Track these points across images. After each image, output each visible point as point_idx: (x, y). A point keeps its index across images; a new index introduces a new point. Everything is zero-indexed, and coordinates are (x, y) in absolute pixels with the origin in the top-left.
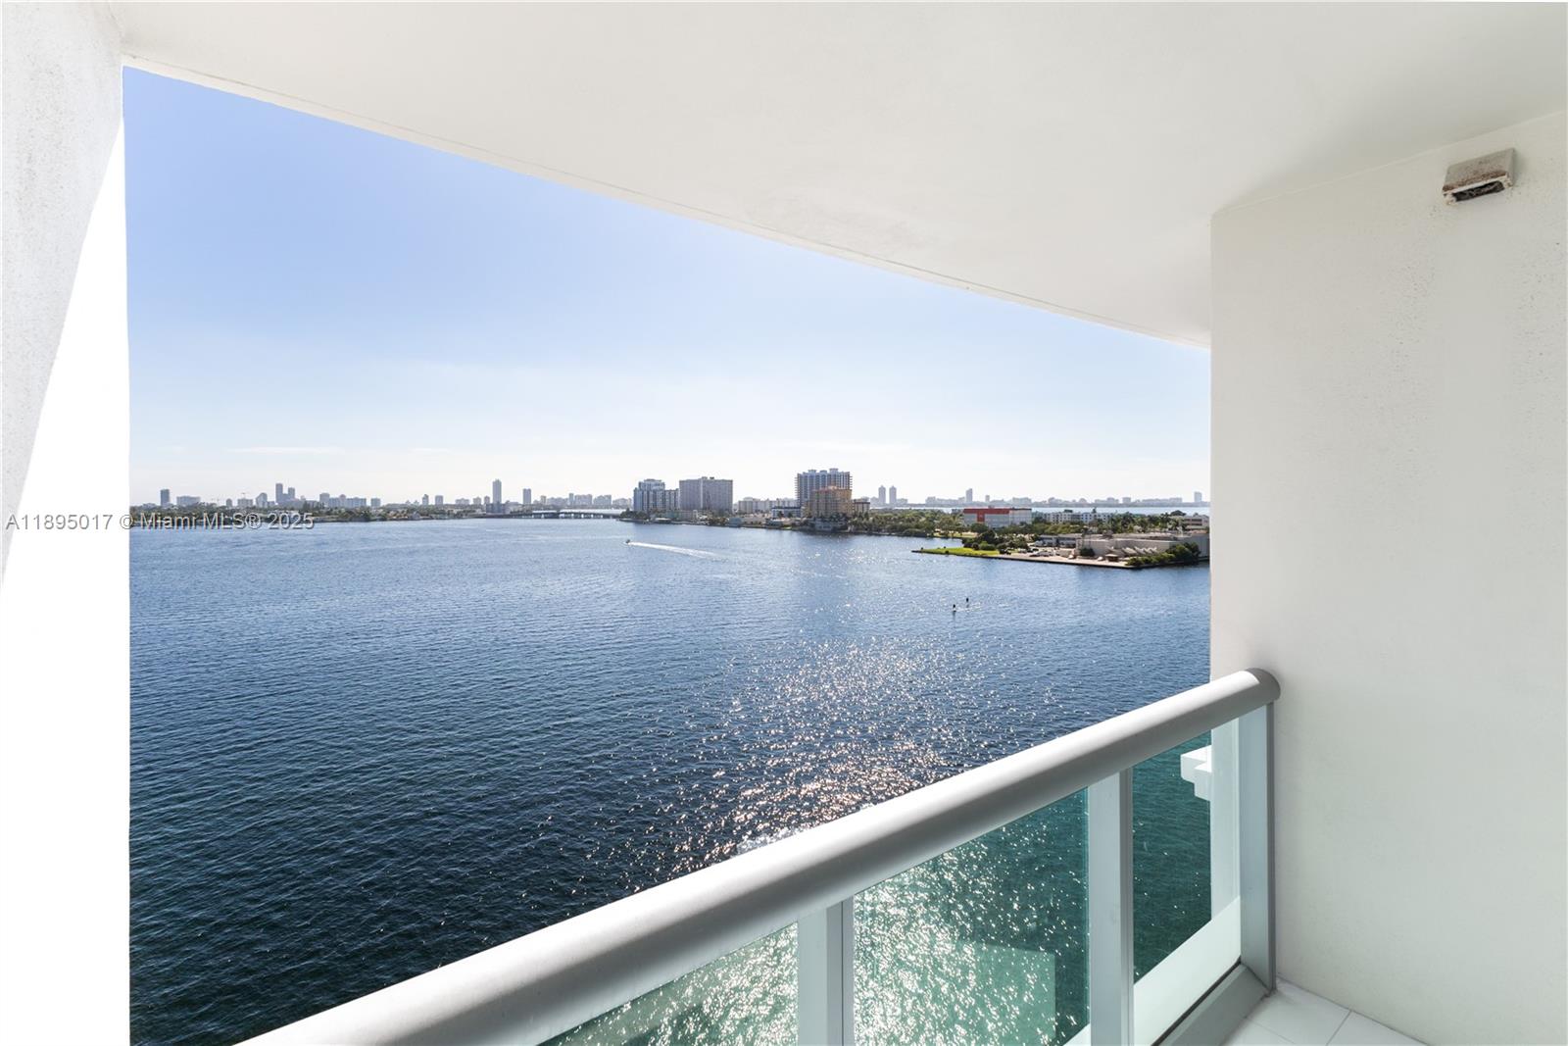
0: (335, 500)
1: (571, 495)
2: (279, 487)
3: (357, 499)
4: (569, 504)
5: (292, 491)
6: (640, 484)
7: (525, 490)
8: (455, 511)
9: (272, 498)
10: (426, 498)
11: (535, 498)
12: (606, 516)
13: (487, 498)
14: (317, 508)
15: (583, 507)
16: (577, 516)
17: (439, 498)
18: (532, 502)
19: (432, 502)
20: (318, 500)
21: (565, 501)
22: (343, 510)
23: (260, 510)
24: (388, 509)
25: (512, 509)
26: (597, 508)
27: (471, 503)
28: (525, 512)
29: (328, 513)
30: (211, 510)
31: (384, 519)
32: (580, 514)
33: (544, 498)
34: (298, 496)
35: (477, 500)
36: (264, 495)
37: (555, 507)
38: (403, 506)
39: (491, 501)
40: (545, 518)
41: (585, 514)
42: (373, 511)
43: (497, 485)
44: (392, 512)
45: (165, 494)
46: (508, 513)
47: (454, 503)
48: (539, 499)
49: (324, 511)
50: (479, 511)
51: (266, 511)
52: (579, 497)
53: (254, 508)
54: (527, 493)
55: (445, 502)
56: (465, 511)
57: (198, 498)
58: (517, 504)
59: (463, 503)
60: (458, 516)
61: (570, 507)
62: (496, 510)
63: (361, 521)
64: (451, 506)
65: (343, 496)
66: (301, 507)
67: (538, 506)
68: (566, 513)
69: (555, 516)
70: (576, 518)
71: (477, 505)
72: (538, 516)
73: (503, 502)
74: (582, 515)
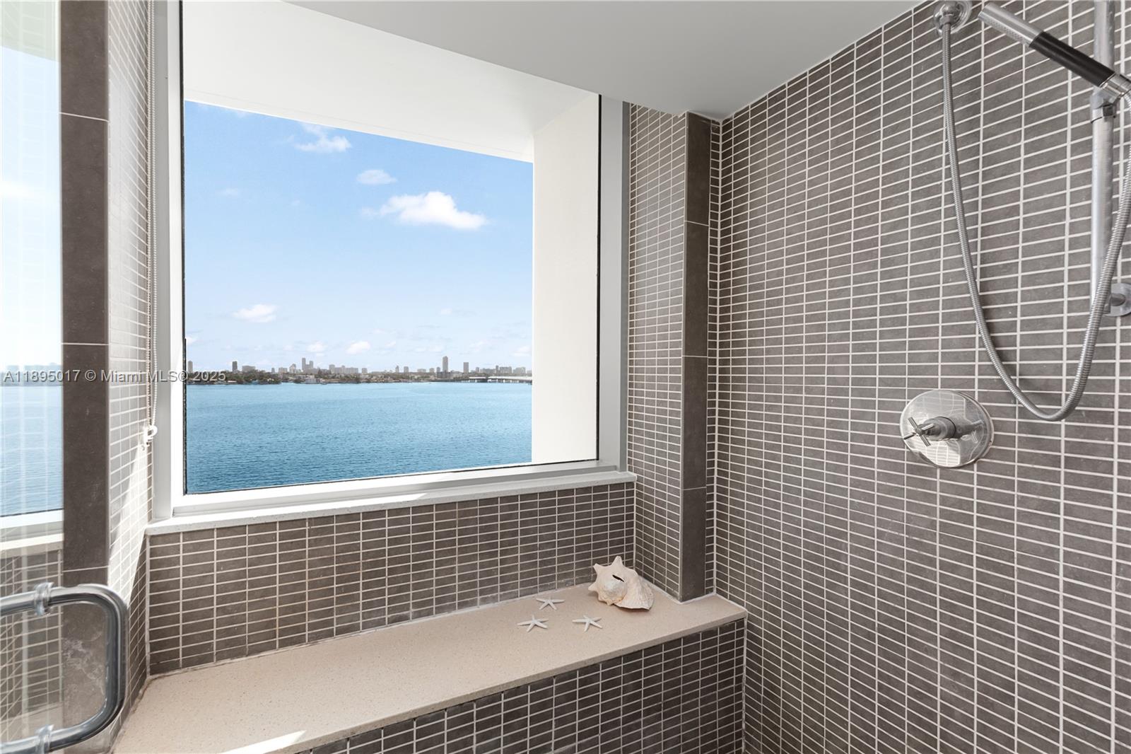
0: (339, 369)
1: (497, 367)
2: (304, 360)
3: (352, 369)
4: (495, 372)
5: (311, 363)
7: (464, 363)
8: (416, 377)
9: (299, 367)
10: (397, 368)
11: (471, 369)
12: (521, 381)
13: (438, 369)
14: (327, 374)
15: (505, 375)
16: (500, 380)
17: (406, 368)
18: (470, 371)
19: (401, 371)
20: (328, 369)
21: (492, 371)
22: (343, 375)
23: (291, 375)
24: (372, 375)
25: (455, 376)
26: (515, 375)
27: (428, 371)
28: (464, 378)
29: (333, 377)
30: (269, 375)
31: (368, 381)
32: (503, 379)
33: (478, 368)
34: (315, 367)
35: (432, 369)
36: (294, 366)
37: (485, 375)
38: (382, 373)
39: (441, 370)
40: (478, 382)
41: (506, 380)
42: (362, 376)
43: (445, 360)
44: (374, 377)
45: (235, 364)
46: (452, 378)
47: (416, 371)
48: (474, 370)
49: (331, 376)
50: (432, 377)
51: (294, 375)
52: (502, 368)
53: (288, 373)
54: (466, 365)
55: (410, 371)
56: (424, 377)
57: (254, 367)
58: (458, 373)
59: (422, 371)
60: (418, 380)
61: (496, 375)
62: (444, 376)
63: (353, 383)
64: (415, 373)
65: (343, 366)
66: (317, 373)
67: (474, 374)
68: (492, 379)
69: (484, 381)
70: (499, 382)
71: (431, 373)
72: (473, 380)
73: (449, 371)
74: (504, 381)
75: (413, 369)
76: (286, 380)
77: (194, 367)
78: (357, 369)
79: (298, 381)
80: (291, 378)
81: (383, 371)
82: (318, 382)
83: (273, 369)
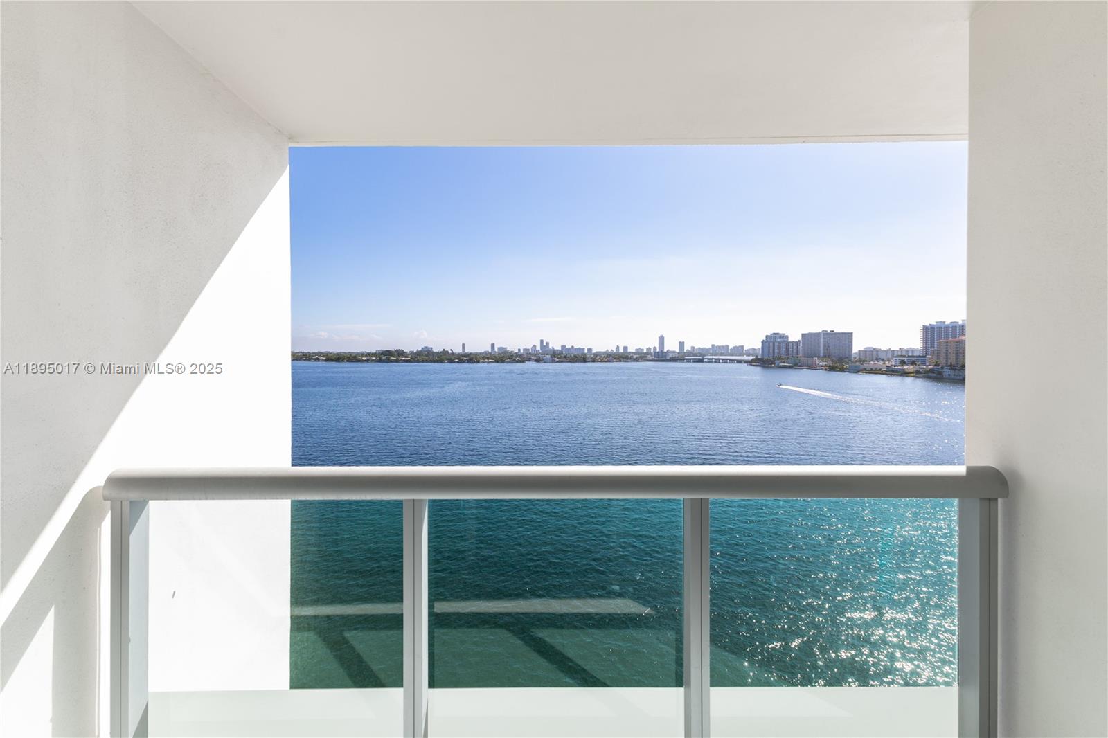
0: (569, 349)
1: (713, 346)
2: (542, 341)
3: (580, 349)
4: (711, 352)
5: (548, 344)
6: (767, 337)
7: (680, 342)
8: (635, 357)
9: (538, 348)
10: (618, 347)
11: (687, 348)
12: (739, 362)
13: (655, 348)
14: (560, 354)
15: (722, 354)
16: (717, 361)
17: (626, 348)
18: (685, 351)
19: (621, 350)
20: (560, 349)
21: (708, 350)
22: (572, 355)
23: (533, 355)
24: (597, 354)
25: (671, 355)
26: (732, 355)
27: (645, 351)
28: (680, 357)
29: (565, 357)
30: (517, 355)
31: (594, 361)
32: (719, 359)
33: (693, 348)
34: (550, 347)
35: (649, 349)
36: (535, 346)
37: (701, 355)
38: (605, 353)
39: (658, 350)
40: (694, 362)
41: (723, 359)
42: (588, 356)
43: (662, 339)
44: (598, 357)
45: (493, 345)
46: (668, 358)
47: (634, 351)
48: (690, 349)
49: (563, 355)
50: (649, 357)
51: (535, 355)
52: (719, 347)
53: (530, 353)
54: (682, 344)
55: (629, 351)
56: (641, 356)
57: (506, 348)
58: (674, 352)
59: (640, 351)
60: (637, 360)
61: (712, 355)
62: (661, 356)
63: (581, 362)
64: (633, 353)
65: (573, 347)
66: (552, 353)
67: (689, 353)
68: (708, 359)
69: (701, 361)
70: (716, 362)
71: (648, 353)
72: (689, 361)
73: (665, 350)
74: (721, 361)
75: (631, 349)
76: (529, 360)
77: (466, 349)
78: (584, 349)
79: (538, 361)
80: (533, 357)
81: (605, 350)
82: (553, 361)
83: (519, 350)
